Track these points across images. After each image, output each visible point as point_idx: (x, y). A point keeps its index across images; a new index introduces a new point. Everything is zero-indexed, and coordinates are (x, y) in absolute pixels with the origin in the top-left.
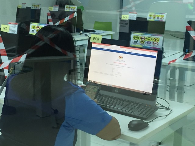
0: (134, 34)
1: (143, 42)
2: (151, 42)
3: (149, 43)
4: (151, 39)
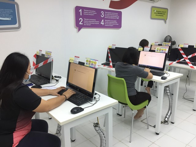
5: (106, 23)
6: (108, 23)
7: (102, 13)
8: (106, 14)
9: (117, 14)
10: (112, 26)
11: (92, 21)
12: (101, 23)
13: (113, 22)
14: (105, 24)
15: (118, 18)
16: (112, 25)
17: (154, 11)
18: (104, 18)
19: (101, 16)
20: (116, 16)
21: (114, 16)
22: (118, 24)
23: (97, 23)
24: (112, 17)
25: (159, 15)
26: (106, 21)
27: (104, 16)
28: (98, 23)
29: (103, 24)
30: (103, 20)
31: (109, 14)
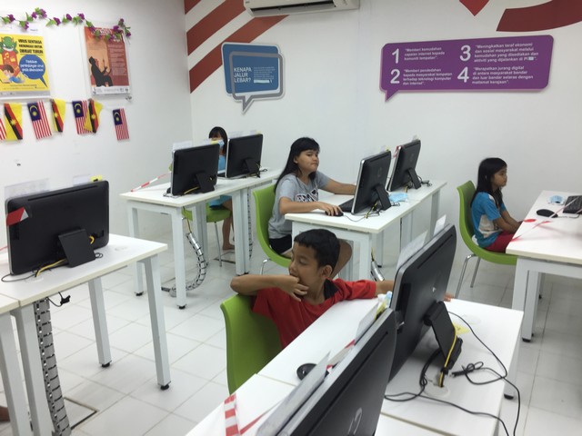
5: (477, 76)
7: (466, 49)
8: (476, 52)
9: (527, 47)
10: (503, 82)
11: (429, 73)
12: (459, 77)
13: (506, 71)
14: (474, 78)
15: (531, 59)
16: (502, 80)
18: (471, 64)
19: (461, 57)
20: (522, 52)
21: (516, 52)
22: (527, 78)
23: (445, 77)
24: (503, 57)
26: (478, 71)
27: (472, 58)
28: (449, 77)
29: (466, 78)
30: (466, 70)
31: (492, 49)
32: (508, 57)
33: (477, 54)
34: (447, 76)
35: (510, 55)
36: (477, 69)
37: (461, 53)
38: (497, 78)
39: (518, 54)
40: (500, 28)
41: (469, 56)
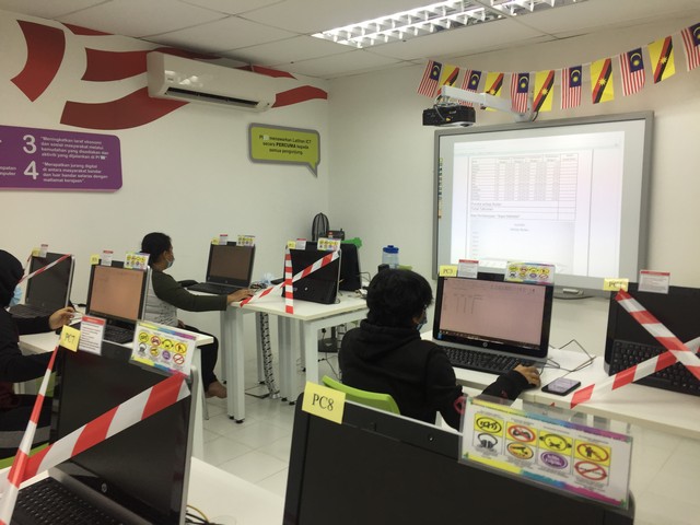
0: (479, 409)
1: (523, 449)
2: (568, 459)
3: (554, 460)
4: (563, 446)
5: (47, 172)
6: (55, 173)
7: (29, 140)
8: (43, 144)
9: (98, 145)
10: (79, 181)
12: (26, 173)
13: (80, 168)
14: (45, 175)
15: (103, 158)
16: (77, 178)
17: (261, 137)
18: (37, 157)
19: (25, 148)
20: (92, 150)
21: (87, 150)
22: (102, 177)
23: (7, 171)
24: (74, 154)
25: (284, 151)
26: (48, 167)
27: (39, 151)
28: (12, 171)
29: (35, 174)
30: (33, 164)
31: (60, 143)
32: (79, 154)
33: (44, 147)
34: (9, 171)
35: (81, 151)
36: (46, 164)
37: (24, 143)
38: (71, 176)
39: (89, 152)
40: (63, 121)
41: (34, 146)
